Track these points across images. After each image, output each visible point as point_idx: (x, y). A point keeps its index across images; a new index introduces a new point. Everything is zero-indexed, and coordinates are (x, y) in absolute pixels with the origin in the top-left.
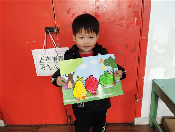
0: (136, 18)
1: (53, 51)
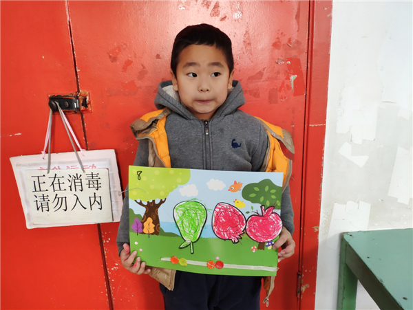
0: (294, 74)
1: (70, 160)
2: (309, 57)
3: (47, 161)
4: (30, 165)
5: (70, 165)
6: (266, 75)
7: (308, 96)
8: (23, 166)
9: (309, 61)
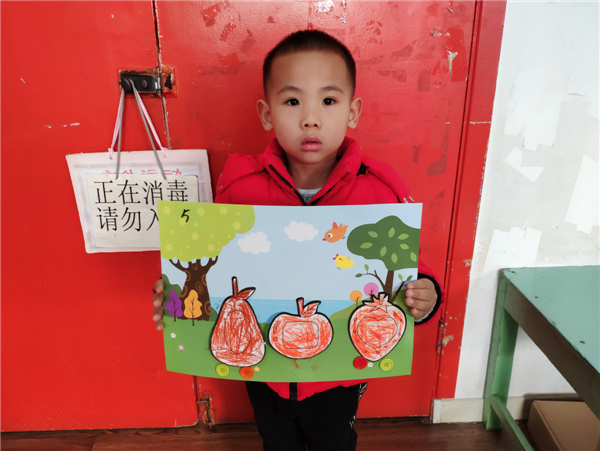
0: (453, 51)
1: (146, 162)
2: (476, 27)
3: (115, 161)
4: (92, 167)
5: (146, 169)
6: (416, 50)
7: (470, 83)
8: (83, 167)
9: (475, 33)
